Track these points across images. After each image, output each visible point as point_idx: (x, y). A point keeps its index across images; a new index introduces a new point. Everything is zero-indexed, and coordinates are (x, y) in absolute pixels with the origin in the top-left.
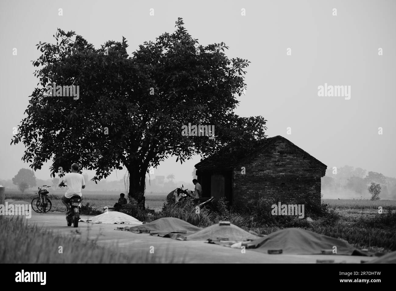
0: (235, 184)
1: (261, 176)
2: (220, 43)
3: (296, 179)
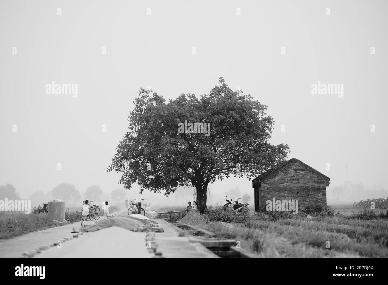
0: (262, 194)
1: (281, 187)
2: (248, 95)
3: (307, 188)
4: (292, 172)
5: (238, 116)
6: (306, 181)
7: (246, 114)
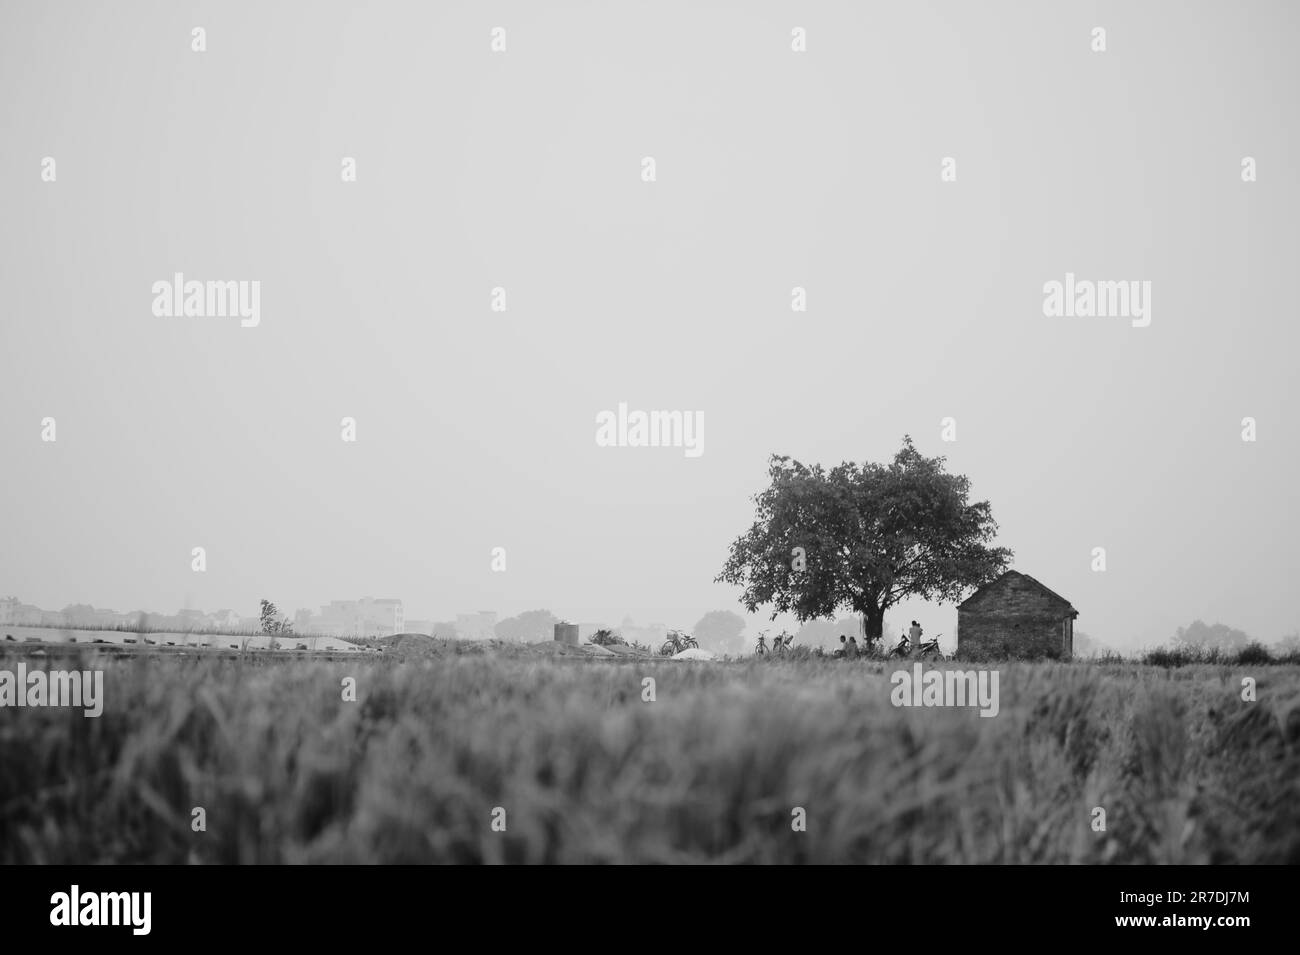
3: (1032, 619)
4: (1008, 592)
5: (919, 500)
6: (1030, 608)
7: (935, 496)
